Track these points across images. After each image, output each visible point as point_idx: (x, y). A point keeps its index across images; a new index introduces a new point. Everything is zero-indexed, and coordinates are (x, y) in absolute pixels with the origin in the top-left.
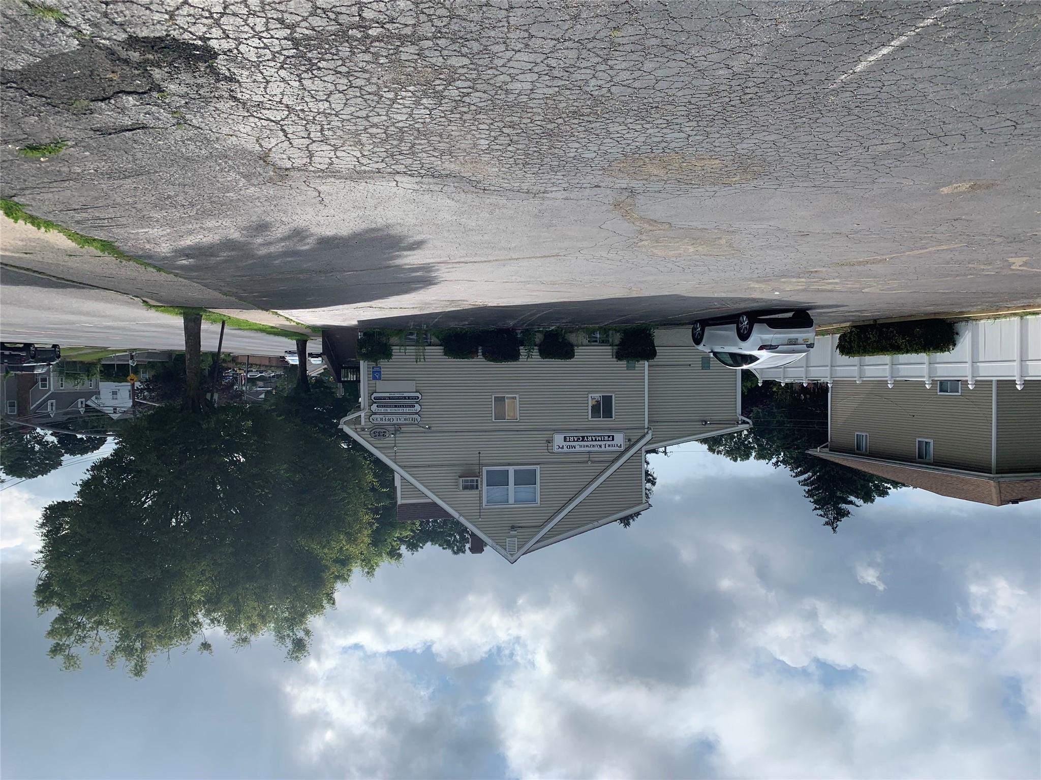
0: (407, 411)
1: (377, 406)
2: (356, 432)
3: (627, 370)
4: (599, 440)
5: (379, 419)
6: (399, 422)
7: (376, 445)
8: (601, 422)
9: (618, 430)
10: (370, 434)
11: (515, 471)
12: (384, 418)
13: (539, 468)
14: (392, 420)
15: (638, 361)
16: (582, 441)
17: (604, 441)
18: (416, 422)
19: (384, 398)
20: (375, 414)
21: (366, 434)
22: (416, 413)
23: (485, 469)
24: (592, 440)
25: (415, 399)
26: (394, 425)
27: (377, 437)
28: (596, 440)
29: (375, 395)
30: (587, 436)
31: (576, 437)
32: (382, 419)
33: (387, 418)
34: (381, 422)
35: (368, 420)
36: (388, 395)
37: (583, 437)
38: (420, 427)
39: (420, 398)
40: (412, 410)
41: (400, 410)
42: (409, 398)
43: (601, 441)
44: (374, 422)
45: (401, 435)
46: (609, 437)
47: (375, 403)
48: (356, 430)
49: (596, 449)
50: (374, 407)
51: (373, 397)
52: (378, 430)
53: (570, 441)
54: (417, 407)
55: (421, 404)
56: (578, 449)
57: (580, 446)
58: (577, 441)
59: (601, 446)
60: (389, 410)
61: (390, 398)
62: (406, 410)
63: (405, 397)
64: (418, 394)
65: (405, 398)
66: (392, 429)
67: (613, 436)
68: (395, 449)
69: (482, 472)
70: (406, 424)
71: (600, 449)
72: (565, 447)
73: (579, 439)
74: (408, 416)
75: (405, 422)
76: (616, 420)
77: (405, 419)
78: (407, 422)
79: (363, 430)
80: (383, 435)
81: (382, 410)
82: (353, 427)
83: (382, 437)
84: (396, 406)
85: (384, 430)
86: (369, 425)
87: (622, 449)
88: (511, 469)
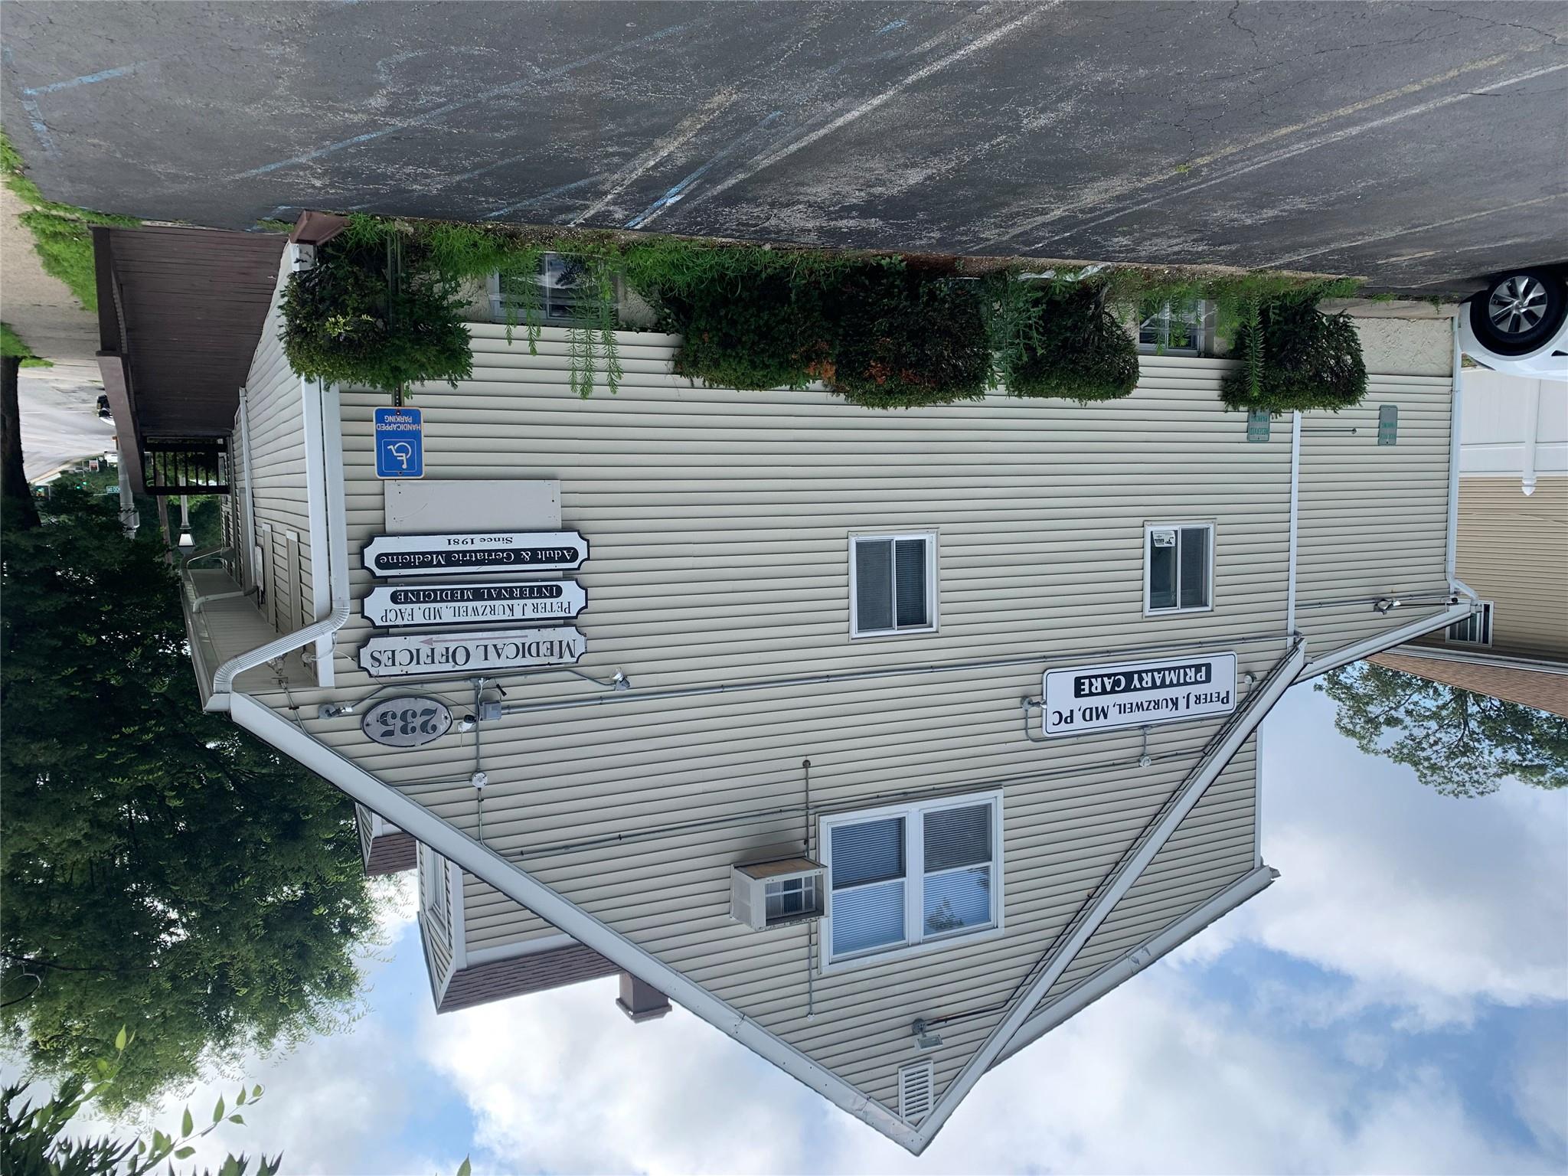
0: (529, 614)
1: (394, 598)
2: (297, 722)
3: (1249, 441)
4: (1172, 685)
5: (403, 657)
6: (494, 662)
7: (390, 774)
8: (1179, 622)
9: (1222, 644)
10: (363, 726)
11: (928, 818)
12: (425, 651)
13: (1001, 800)
14: (461, 657)
15: (1278, 412)
16: (1127, 689)
17: (1186, 683)
18: (567, 658)
19: (425, 559)
20: (384, 632)
21: (346, 728)
22: (567, 622)
23: (827, 824)
24: (1154, 686)
25: (563, 559)
26: (473, 676)
27: (399, 738)
28: (1163, 685)
29: (382, 545)
30: (1139, 673)
31: (1109, 676)
32: (414, 657)
33: (440, 649)
34: (414, 668)
35: (349, 663)
36: (439, 544)
37: (1129, 676)
38: (585, 677)
39: (582, 555)
40: (550, 608)
41: (499, 610)
42: (535, 555)
43: (1179, 684)
44: (383, 671)
45: (506, 719)
46: (1198, 668)
47: (384, 581)
48: (293, 715)
49: (1164, 713)
50: (379, 604)
51: (370, 554)
52: (398, 706)
53: (1091, 694)
54: (572, 596)
55: (586, 579)
56: (1115, 718)
57: (1122, 709)
58: (1113, 691)
59: (1175, 703)
60: (447, 612)
61: (449, 558)
62: (524, 608)
63: (517, 552)
64: (570, 540)
65: (517, 556)
66: (461, 694)
67: (1208, 666)
68: (479, 781)
69: (816, 835)
70: (525, 671)
71: (1174, 713)
72: (1078, 716)
73: (1117, 683)
74: (532, 636)
75: (520, 661)
76: (1218, 610)
77: (522, 650)
78: (529, 661)
79: (330, 707)
80: (424, 727)
81: (418, 613)
82: (281, 698)
83: (419, 737)
84: (478, 595)
85: (429, 704)
86: (358, 684)
87: (1231, 706)
88: (914, 815)
